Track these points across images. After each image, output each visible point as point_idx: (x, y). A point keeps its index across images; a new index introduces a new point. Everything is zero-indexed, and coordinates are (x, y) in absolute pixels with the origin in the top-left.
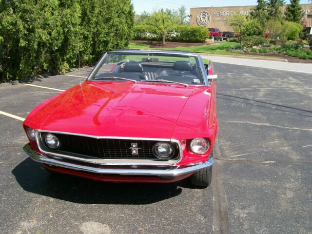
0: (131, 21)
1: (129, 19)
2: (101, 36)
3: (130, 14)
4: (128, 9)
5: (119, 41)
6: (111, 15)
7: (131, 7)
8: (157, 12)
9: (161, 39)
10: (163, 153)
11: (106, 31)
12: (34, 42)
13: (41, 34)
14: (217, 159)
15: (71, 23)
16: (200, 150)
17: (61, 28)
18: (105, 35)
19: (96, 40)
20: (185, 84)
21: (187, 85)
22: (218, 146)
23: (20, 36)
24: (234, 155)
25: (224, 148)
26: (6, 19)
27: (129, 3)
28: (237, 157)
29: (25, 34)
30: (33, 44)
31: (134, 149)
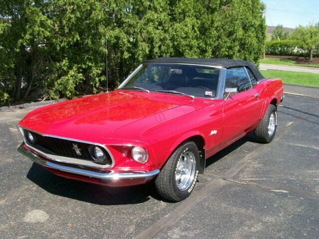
0: (262, 35)
1: (260, 33)
2: (222, 50)
3: (262, 27)
4: (258, 23)
5: (247, 56)
6: (234, 29)
7: (263, 21)
8: (314, 25)
9: (308, 55)
10: (100, 157)
11: (228, 45)
12: (139, 54)
13: (144, 47)
14: (224, 179)
15: (181, 36)
16: (140, 159)
17: (170, 42)
18: (227, 49)
19: (217, 54)
20: (191, 96)
21: (193, 97)
22: (242, 167)
23: (124, 48)
24: (249, 178)
25: (248, 169)
26: (110, 33)
27: (261, 17)
28: (249, 181)
29: (128, 48)
30: (138, 56)
31: (76, 149)
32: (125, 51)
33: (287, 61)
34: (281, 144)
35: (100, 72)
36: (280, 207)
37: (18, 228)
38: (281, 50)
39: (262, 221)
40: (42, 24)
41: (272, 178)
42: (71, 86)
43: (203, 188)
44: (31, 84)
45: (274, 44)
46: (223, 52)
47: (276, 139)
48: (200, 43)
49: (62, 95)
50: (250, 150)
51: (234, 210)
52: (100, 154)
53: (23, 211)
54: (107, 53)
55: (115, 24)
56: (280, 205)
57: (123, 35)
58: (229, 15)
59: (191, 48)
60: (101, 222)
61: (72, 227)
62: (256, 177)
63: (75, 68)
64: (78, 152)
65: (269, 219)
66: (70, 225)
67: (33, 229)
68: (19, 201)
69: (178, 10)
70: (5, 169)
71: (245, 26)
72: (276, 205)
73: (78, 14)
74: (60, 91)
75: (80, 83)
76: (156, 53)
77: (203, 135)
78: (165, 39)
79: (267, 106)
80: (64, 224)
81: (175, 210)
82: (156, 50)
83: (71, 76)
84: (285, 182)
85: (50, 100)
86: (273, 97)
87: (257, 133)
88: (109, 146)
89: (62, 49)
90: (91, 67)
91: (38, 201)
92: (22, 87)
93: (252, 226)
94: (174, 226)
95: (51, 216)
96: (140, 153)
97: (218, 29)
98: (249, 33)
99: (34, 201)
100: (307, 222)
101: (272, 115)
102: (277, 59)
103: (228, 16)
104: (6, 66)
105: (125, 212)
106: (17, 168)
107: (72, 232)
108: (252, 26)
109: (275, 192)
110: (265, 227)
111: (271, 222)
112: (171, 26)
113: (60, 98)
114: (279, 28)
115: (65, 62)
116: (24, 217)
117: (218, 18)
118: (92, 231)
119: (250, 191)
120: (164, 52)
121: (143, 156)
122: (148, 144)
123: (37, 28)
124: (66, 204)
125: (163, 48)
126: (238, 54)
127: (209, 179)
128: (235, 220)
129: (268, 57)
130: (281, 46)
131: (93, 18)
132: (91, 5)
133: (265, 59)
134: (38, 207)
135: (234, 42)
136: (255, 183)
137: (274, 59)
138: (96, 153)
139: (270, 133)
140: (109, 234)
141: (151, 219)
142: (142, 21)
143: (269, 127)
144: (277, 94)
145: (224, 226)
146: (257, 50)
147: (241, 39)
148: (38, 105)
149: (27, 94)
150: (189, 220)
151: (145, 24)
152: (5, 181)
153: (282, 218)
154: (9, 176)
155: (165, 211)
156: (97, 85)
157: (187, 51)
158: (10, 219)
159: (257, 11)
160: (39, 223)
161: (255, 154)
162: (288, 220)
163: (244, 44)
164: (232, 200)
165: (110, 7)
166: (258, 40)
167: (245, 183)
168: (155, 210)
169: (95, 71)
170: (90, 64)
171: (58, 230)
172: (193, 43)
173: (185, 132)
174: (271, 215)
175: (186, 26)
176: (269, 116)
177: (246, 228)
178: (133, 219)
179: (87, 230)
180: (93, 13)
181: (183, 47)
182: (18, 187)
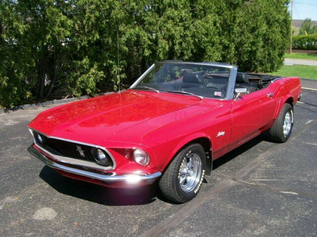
0: (287, 30)
1: (284, 28)
2: (245, 46)
3: (286, 22)
4: (282, 18)
5: (271, 51)
6: (257, 24)
7: (287, 15)
10: (103, 159)
11: (251, 41)
12: (160, 52)
13: (164, 45)
14: (234, 179)
15: (202, 33)
16: (141, 161)
17: (190, 39)
18: (250, 45)
19: (240, 50)
20: (200, 97)
21: (202, 98)
22: (253, 168)
23: (145, 46)
24: (259, 178)
25: (259, 170)
26: (129, 31)
27: (286, 11)
28: (259, 181)
29: (149, 45)
30: (159, 53)
31: (79, 151)
32: (146, 49)
33: (314, 56)
34: (297, 143)
35: (121, 69)
36: (287, 210)
37: (27, 225)
38: (308, 45)
39: (266, 224)
40: (63, 24)
41: (283, 179)
42: (92, 83)
43: (211, 189)
44: (54, 82)
45: (301, 38)
46: (246, 47)
47: (293, 139)
48: (222, 39)
49: (84, 93)
50: (264, 150)
51: (240, 211)
52: (102, 156)
53: (33, 208)
54: (128, 51)
55: (136, 22)
56: (287, 208)
57: (143, 33)
58: (252, 11)
59: (213, 44)
60: (106, 221)
61: (78, 226)
62: (267, 178)
63: (95, 67)
64: (82, 154)
65: (274, 222)
66: (76, 223)
67: (40, 227)
68: (30, 199)
69: (198, 7)
70: (22, 167)
71: (269, 21)
72: (283, 208)
73: (97, 14)
74: (81, 89)
75: (101, 81)
76: (177, 50)
77: (209, 137)
78: (185, 36)
79: (282, 105)
80: (71, 222)
81: (181, 211)
82: (177, 47)
83: (92, 74)
84: (296, 183)
85: (72, 97)
86: (289, 96)
87: (272, 133)
88: (110, 148)
89: (83, 48)
90: (112, 64)
91: (48, 199)
92: (46, 85)
93: (255, 229)
94: (177, 227)
95: (59, 214)
96: (141, 155)
97: (241, 24)
98: (273, 29)
99: (45, 199)
100: (313, 227)
101: (288, 114)
102: (305, 54)
103: (250, 11)
104: (29, 65)
105: (131, 211)
106: (33, 166)
107: (77, 230)
108: (277, 21)
109: (284, 194)
110: (268, 230)
111: (276, 226)
112: (193, 22)
113: (82, 95)
114: (308, 21)
115: (86, 61)
116: (33, 214)
117: (241, 13)
118: (97, 230)
119: (258, 192)
120: (186, 49)
121: (144, 159)
122: (149, 147)
123: (56, 29)
124: (75, 203)
125: (184, 45)
126: (262, 50)
127: (219, 179)
128: (239, 222)
129: (295, 52)
130: (308, 41)
131: (113, 17)
132: (110, 4)
133: (292, 54)
134: (48, 205)
135: (257, 37)
136: (265, 184)
137: (301, 54)
138: (99, 155)
139: (285, 132)
140: (112, 233)
141: (155, 220)
142: (162, 19)
143: (284, 126)
144: (293, 92)
145: (227, 228)
146: (282, 45)
147: (265, 35)
148: (61, 102)
149: (50, 91)
150: (193, 221)
151: (165, 22)
152: (20, 179)
153: (287, 222)
154: (24, 174)
155: (169, 212)
156: (118, 82)
157: (209, 47)
158: (20, 216)
159: (282, 5)
160: (47, 220)
161: (269, 153)
162: (293, 223)
163: (268, 39)
164: (239, 202)
165: (129, 5)
166: (283, 35)
167: (254, 184)
168: (160, 210)
169: (116, 69)
170: (111, 62)
171: (64, 228)
172: (215, 40)
173: (190, 134)
174: (277, 217)
175: (207, 22)
176: (284, 116)
177: (249, 231)
178: (138, 218)
179: (91, 229)
180: (113, 12)
181: (204, 43)
182: (31, 184)
